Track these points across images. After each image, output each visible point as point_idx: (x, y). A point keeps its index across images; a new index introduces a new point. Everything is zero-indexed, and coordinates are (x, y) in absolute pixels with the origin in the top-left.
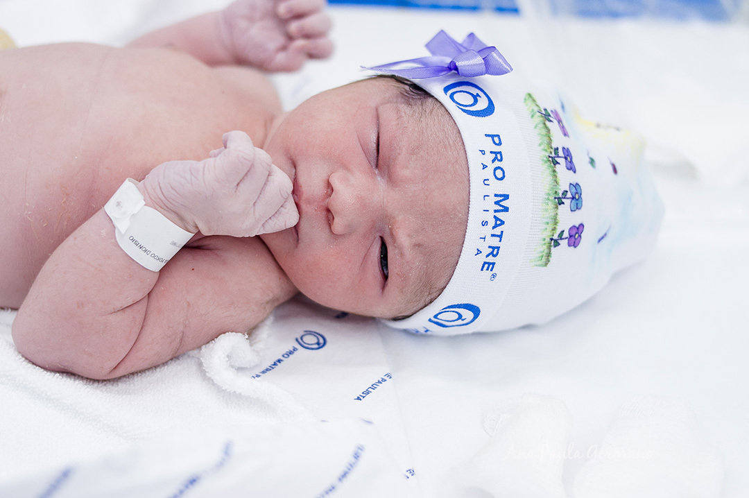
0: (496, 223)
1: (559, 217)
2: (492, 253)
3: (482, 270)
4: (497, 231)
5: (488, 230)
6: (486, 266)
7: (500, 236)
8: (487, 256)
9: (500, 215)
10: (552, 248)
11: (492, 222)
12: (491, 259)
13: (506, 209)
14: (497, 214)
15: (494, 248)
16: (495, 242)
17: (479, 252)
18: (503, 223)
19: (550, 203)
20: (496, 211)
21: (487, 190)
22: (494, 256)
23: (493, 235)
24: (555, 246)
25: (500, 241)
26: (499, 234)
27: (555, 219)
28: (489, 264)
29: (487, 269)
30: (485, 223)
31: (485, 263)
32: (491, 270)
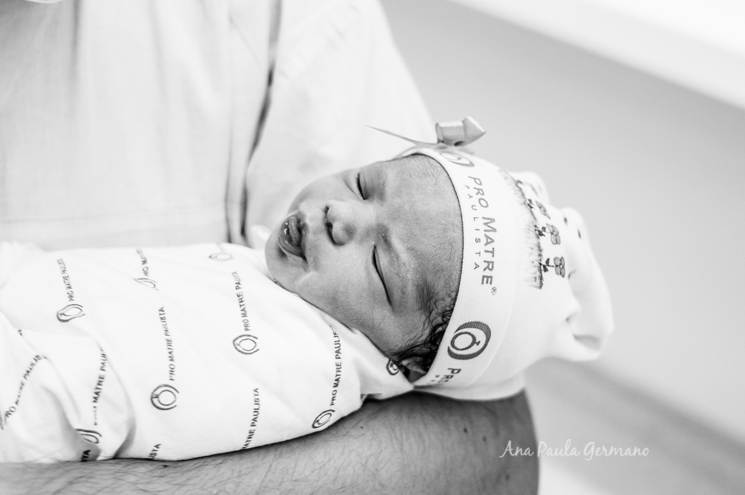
0: (487, 241)
1: (542, 246)
2: (488, 267)
3: (482, 283)
4: (489, 247)
5: (481, 247)
6: (485, 279)
7: (493, 252)
8: (485, 270)
9: (490, 234)
10: (543, 272)
11: (484, 240)
12: (488, 273)
13: (494, 230)
14: (487, 233)
15: (489, 262)
16: (489, 257)
17: (477, 266)
18: (493, 241)
19: (531, 233)
20: (485, 231)
21: (475, 214)
22: (491, 270)
23: (486, 251)
24: (545, 271)
25: (493, 256)
26: (491, 250)
27: (539, 247)
28: (488, 277)
29: (487, 283)
30: (478, 240)
31: (484, 277)
32: (491, 284)
